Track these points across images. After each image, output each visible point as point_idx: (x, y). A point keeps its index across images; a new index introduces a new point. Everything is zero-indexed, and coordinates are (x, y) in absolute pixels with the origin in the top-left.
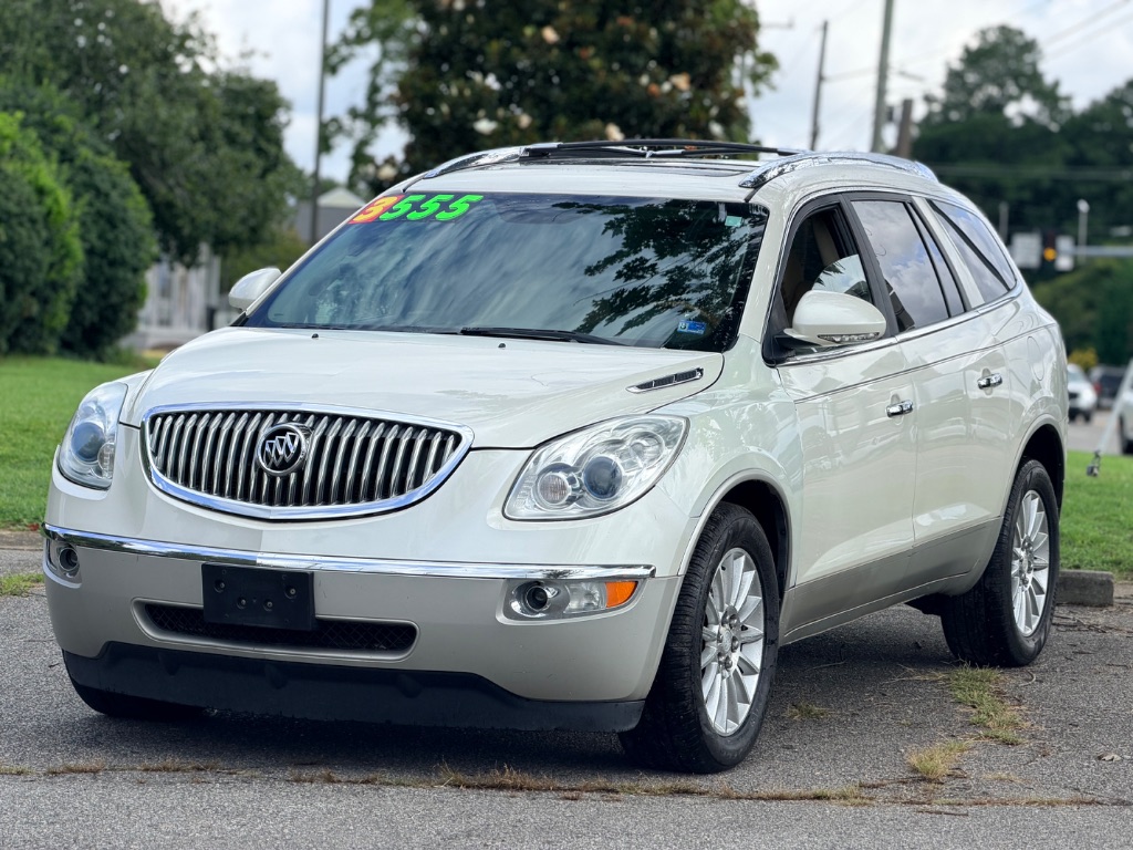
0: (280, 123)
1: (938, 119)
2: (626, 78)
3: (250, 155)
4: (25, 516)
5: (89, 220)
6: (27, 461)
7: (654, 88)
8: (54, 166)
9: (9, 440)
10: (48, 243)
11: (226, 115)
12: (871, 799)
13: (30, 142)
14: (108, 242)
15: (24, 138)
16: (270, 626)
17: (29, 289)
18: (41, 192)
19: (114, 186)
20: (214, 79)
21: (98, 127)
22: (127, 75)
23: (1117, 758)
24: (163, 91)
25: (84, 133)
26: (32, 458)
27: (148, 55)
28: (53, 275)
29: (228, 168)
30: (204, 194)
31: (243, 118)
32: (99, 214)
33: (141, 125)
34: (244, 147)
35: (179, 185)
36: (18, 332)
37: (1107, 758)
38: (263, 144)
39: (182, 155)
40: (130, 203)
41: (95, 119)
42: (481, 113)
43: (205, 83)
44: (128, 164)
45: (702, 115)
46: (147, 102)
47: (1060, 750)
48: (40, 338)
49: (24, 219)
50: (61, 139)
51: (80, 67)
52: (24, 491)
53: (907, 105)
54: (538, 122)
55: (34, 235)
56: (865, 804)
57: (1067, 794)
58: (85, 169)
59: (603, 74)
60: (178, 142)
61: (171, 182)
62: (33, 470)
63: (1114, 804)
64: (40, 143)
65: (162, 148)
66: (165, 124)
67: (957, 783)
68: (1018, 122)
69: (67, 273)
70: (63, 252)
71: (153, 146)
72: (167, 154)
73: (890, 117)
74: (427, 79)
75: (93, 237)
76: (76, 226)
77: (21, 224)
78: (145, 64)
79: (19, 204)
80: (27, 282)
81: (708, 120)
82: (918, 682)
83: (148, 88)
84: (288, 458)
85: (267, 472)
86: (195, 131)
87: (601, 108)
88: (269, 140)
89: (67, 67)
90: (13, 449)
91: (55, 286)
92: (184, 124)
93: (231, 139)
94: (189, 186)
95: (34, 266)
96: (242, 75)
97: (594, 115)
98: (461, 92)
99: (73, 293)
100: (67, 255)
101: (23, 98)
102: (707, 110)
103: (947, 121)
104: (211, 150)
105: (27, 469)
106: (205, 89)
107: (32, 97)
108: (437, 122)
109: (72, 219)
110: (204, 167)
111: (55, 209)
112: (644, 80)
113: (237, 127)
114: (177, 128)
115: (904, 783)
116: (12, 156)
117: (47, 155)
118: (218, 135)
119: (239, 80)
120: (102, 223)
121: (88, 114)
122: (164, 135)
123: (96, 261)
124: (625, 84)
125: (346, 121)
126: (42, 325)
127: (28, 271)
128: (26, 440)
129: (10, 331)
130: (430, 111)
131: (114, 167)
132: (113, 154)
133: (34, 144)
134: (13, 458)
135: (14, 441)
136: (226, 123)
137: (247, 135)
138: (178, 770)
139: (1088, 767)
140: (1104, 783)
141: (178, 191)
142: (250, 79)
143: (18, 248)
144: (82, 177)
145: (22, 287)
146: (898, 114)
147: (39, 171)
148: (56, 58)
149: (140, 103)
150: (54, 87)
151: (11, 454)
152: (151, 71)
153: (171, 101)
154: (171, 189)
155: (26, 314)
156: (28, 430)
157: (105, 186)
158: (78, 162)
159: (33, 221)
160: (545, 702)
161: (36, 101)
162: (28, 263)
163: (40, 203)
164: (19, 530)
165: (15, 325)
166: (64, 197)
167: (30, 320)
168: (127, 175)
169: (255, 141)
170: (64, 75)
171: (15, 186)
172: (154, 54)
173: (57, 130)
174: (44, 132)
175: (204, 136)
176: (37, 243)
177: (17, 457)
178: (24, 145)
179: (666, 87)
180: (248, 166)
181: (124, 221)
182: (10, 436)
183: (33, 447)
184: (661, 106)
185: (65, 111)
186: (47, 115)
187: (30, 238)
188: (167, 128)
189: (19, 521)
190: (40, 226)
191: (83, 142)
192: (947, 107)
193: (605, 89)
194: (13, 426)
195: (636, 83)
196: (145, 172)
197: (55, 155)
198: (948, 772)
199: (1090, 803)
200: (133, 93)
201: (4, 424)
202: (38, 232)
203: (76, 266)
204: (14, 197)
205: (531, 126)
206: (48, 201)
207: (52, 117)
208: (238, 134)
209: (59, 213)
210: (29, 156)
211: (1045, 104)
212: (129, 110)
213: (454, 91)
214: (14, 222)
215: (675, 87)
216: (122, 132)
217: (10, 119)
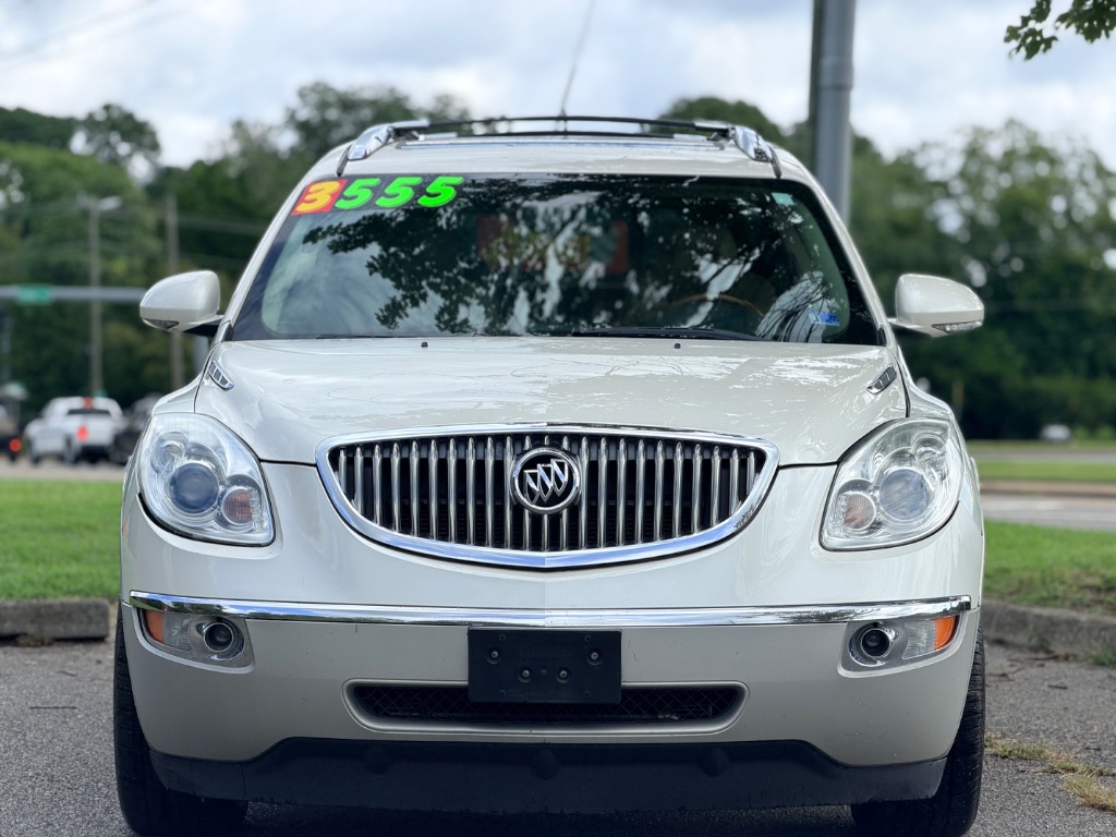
16: (563, 701)
84: (559, 491)
85: (528, 508)
160: (862, 768)
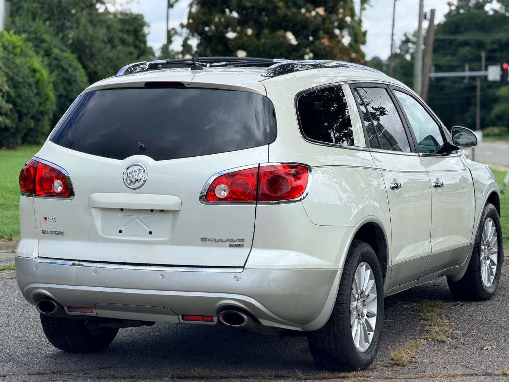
0: (145, 34)
1: (454, 13)
2: (295, 10)
3: (132, 49)
4: (6, 235)
5: (59, 82)
6: (10, 207)
7: (308, 15)
8: (40, 59)
9: (3, 196)
10: (38, 94)
11: (121, 31)
12: (368, 377)
13: (29, 48)
14: (68, 91)
15: (26, 47)
17: (29, 116)
18: (34, 71)
19: (70, 65)
20: (115, 15)
21: (62, 38)
22: (75, 14)
23: (490, 348)
24: (91, 21)
25: (56, 42)
26: (13, 205)
27: (83, 5)
28: (42, 109)
29: (122, 55)
30: (111, 67)
31: (128, 32)
32: (64, 79)
33: (81, 37)
34: (129, 45)
35: (100, 64)
36: (26, 135)
37: (485, 348)
38: (138, 43)
39: (101, 50)
40: (77, 73)
41: (60, 35)
42: (229, 29)
43: (111, 17)
44: (76, 55)
45: (331, 26)
46: (83, 26)
47: (464, 344)
48: (37, 137)
49: (26, 84)
50: (45, 45)
51: (53, 11)
52: (7, 222)
53: (433, 12)
54: (256, 32)
55: (31, 92)
56: (365, 380)
57: (462, 370)
58: (56, 59)
59: (284, 9)
60: (98, 44)
61: (96, 62)
62: (13, 211)
63: (483, 375)
64: (33, 48)
65: (91, 47)
66: (92, 36)
67: (411, 366)
68: (491, 13)
69: (48, 107)
70: (45, 98)
71: (87, 47)
72: (94, 50)
73: (426, 18)
74: (205, 14)
75: (61, 89)
76: (51, 86)
77: (24, 87)
78: (82, 10)
79: (23, 77)
80: (28, 113)
81: (333, 29)
82: (404, 308)
83: (83, 21)
86: (106, 39)
87: (284, 24)
88: (140, 41)
89: (47, 12)
90: (4, 201)
91: (42, 114)
92: (101, 37)
93: (123, 42)
94: (104, 64)
95: (31, 106)
96: (128, 12)
97: (281, 28)
98: (220, 20)
99: (51, 116)
100: (47, 99)
101: (27, 27)
102: (332, 23)
103: (458, 14)
104: (114, 47)
105: (10, 211)
106: (110, 19)
107: (31, 27)
108: (210, 34)
109: (49, 82)
110: (111, 55)
111: (41, 78)
112: (303, 11)
113: (125, 36)
114: (97, 38)
115: (386, 366)
116: (21, 55)
117: (38, 53)
118: (117, 41)
119: (126, 15)
120: (65, 83)
121: (57, 33)
122: (92, 41)
123: (63, 100)
124: (294, 13)
125: (179, 29)
126: (37, 131)
127: (28, 108)
128: (11, 196)
129: (22, 135)
130: (207, 29)
131: (69, 57)
132: (69, 51)
133: (31, 49)
134: (4, 205)
135: (5, 197)
136: (120, 34)
137: (130, 39)
138: (44, 374)
139: (475, 353)
140: (481, 363)
141: (100, 67)
142: (131, 14)
143: (23, 98)
144: (55, 62)
145: (26, 115)
146: (429, 16)
147: (33, 62)
148: (42, 8)
149: (81, 27)
150: (41, 22)
151: (3, 203)
152: (85, 12)
153: (95, 26)
154: (96, 66)
155: (29, 127)
156: (12, 191)
157: (66, 66)
158: (53, 56)
159: (30, 85)
161: (33, 29)
162: (28, 104)
163: (33, 76)
164: (3, 241)
165: (25, 131)
166: (45, 73)
167: (31, 130)
168: (76, 60)
169: (134, 42)
170: (46, 16)
171: (21, 69)
172: (86, 5)
173: (43, 41)
174: (37, 42)
175: (111, 41)
176: (32, 95)
177: (6, 205)
178: (27, 50)
179: (313, 13)
180: (131, 54)
181: (75, 81)
182: (4, 194)
183: (14, 199)
184: (311, 22)
185: (46, 32)
186: (38, 35)
187: (29, 93)
188: (93, 39)
189: (3, 237)
190: (33, 87)
191: (55, 46)
192: (458, 8)
193: (285, 16)
194: (7, 190)
195: (299, 13)
196: (84, 58)
197: (42, 52)
198: (409, 359)
199: (472, 375)
200: (77, 23)
201: (2, 188)
202: (32, 90)
203: (52, 104)
204: (21, 74)
205: (252, 34)
206: (38, 75)
207: (41, 35)
208: (126, 39)
209: (43, 80)
210: (29, 55)
211: (503, 5)
212: (76, 31)
213: (217, 19)
214: (21, 86)
215: (317, 14)
216: (73, 41)
217: (19, 38)
